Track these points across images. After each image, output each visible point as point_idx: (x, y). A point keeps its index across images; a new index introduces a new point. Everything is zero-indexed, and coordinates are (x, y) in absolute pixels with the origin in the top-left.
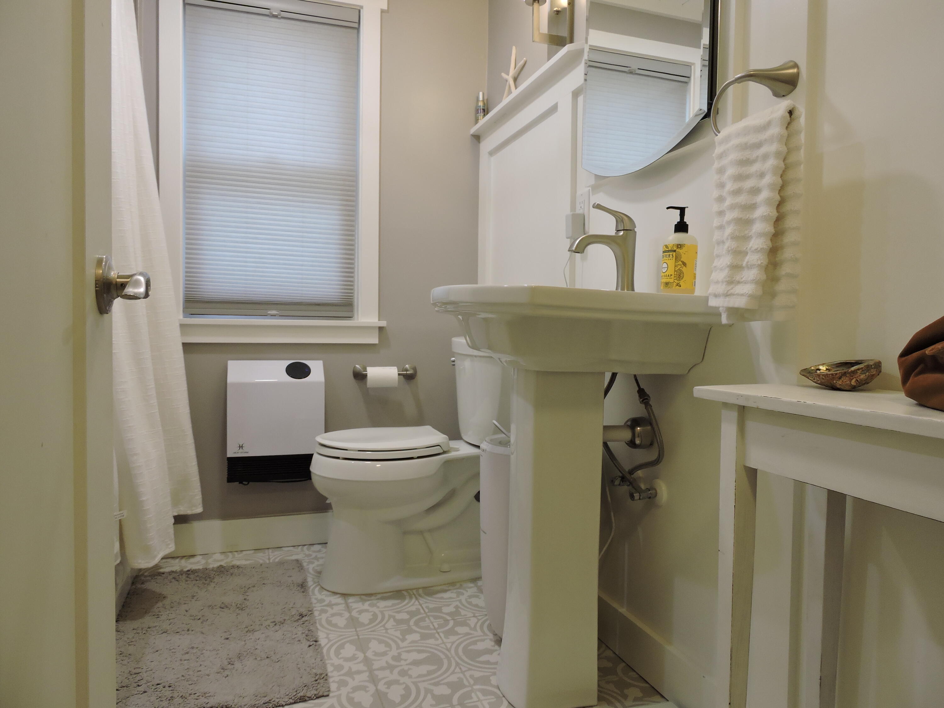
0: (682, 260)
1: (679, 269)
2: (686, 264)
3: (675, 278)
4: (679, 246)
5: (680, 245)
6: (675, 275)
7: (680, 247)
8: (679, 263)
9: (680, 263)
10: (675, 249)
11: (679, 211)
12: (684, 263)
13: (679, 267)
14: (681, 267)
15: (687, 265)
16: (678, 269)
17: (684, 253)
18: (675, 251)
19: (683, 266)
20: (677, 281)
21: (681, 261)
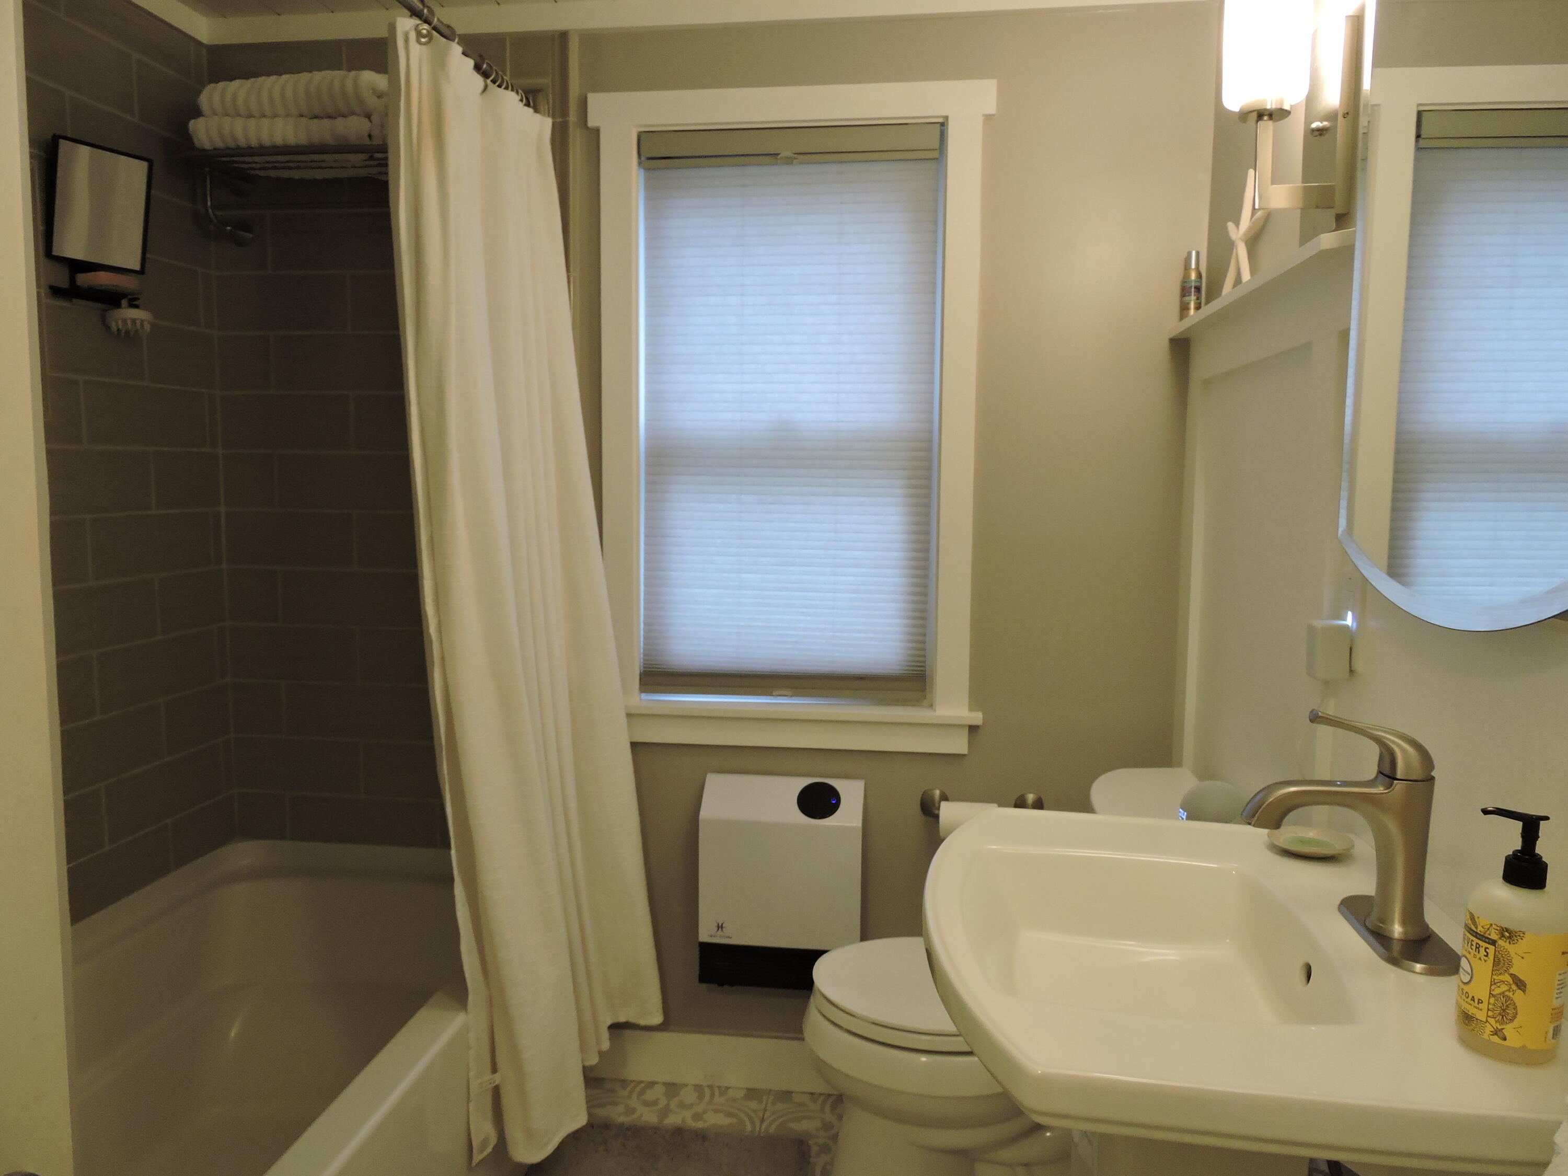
0: (1512, 971)
1: (1503, 993)
2: (1525, 987)
3: (1490, 1013)
4: (1507, 934)
5: (1507, 930)
6: (1490, 1007)
7: (1510, 937)
8: (1501, 977)
9: (1507, 977)
10: (1494, 936)
11: (1519, 825)
12: (1520, 980)
13: (1504, 988)
14: (1509, 991)
15: (1527, 987)
16: (1500, 994)
17: (1522, 955)
18: (1493, 943)
19: (1514, 987)
20: (1496, 1022)
21: (1511, 975)
